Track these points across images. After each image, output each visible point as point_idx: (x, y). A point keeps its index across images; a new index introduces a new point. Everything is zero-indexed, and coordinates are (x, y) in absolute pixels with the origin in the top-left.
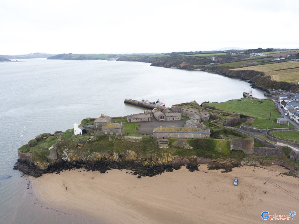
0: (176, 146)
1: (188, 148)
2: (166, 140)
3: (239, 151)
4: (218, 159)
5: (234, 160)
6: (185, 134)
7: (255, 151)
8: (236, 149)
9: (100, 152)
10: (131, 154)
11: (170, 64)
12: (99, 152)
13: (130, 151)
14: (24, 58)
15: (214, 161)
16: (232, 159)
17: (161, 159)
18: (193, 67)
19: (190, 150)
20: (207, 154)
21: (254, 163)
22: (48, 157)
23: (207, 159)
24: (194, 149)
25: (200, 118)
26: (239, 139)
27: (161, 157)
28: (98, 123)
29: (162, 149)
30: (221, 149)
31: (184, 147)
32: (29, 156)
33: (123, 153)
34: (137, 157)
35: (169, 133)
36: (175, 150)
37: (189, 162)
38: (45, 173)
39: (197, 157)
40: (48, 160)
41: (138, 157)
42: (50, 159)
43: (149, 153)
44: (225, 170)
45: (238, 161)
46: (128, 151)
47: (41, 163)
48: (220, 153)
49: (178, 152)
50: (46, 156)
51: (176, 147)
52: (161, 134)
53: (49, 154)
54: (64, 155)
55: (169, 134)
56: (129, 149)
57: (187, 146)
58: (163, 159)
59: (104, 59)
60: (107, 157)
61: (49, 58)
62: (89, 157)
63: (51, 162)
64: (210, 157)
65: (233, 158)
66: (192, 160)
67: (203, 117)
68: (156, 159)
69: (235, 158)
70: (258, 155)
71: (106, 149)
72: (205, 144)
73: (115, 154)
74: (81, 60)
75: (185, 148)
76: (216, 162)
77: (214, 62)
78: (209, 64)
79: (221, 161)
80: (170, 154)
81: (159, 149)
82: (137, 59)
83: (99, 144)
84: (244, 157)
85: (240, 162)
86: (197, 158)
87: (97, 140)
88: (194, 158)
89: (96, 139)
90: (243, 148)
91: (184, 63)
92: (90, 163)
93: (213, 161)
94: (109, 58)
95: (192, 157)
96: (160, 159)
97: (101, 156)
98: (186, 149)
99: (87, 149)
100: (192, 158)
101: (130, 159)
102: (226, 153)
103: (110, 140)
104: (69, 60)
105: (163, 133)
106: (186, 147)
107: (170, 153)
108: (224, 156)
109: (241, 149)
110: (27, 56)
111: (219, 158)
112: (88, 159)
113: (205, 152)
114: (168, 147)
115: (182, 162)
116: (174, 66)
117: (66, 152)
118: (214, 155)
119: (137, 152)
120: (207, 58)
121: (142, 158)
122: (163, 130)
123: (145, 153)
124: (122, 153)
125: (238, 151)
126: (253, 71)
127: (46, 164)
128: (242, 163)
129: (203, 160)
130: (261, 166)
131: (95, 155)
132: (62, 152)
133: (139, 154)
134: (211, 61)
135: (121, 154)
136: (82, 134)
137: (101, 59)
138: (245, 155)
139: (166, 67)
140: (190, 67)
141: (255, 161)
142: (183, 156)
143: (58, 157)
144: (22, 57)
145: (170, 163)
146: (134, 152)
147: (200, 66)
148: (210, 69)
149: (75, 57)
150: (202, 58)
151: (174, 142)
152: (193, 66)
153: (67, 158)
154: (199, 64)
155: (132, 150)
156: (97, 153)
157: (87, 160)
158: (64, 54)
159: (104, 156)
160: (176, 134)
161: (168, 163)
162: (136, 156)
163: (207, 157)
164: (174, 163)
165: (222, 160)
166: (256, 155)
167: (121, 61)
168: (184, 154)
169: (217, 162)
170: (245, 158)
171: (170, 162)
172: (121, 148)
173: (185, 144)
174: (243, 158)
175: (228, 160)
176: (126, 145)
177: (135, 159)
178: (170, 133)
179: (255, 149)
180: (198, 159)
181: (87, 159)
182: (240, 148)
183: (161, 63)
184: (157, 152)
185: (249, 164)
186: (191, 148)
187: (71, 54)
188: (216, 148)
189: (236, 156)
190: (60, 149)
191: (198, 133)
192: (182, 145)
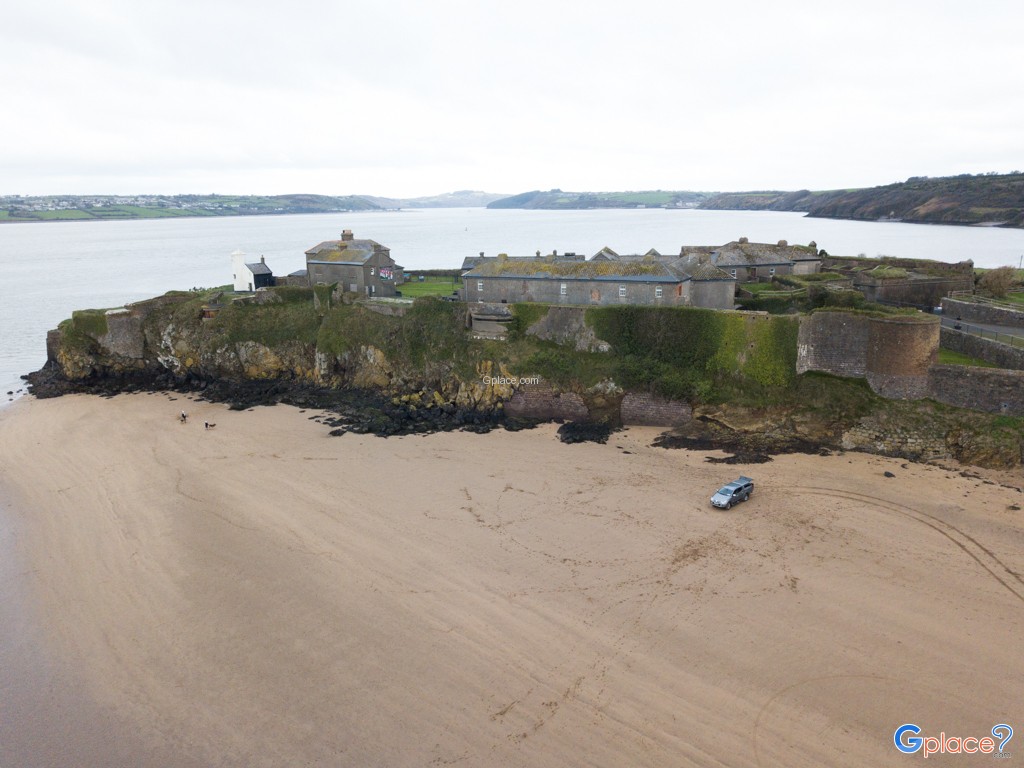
0: (543, 339)
1: (590, 348)
2: (505, 309)
3: (847, 380)
4: (724, 406)
5: (805, 423)
6: (592, 284)
7: (935, 386)
8: (829, 371)
9: (274, 345)
10: (372, 361)
11: (878, 206)
12: (270, 347)
13: (371, 350)
14: (426, 206)
15: (703, 419)
16: (798, 418)
17: (467, 385)
18: (966, 216)
19: (599, 356)
20: (671, 376)
21: (914, 443)
22: (100, 340)
23: (672, 404)
24: (615, 354)
25: (747, 263)
26: (850, 315)
27: (470, 376)
29: (479, 343)
30: (742, 359)
31: (573, 345)
33: (346, 355)
34: (390, 375)
35: (525, 279)
36: (531, 353)
37: (583, 410)
38: (76, 391)
39: (621, 391)
40: (100, 351)
41: (394, 374)
42: (106, 351)
44: (731, 455)
45: (829, 427)
46: (363, 348)
47: (68, 356)
48: (737, 382)
49: (542, 362)
50: (92, 334)
51: (539, 343)
52: (495, 284)
53: (103, 332)
54: (163, 347)
55: (525, 287)
56: (367, 344)
57: (588, 339)
58: (477, 386)
59: (658, 206)
60: (298, 370)
61: (490, 206)
62: (222, 355)
63: (111, 361)
64: (686, 396)
65: (803, 412)
66: (599, 401)
67: (758, 262)
69: (812, 409)
70: (954, 409)
71: (295, 337)
72: (670, 334)
73: (317, 354)
74: (581, 208)
75: (578, 347)
76: (711, 420)
79: (734, 419)
80: (502, 367)
81: (465, 345)
82: (769, 202)
83: (277, 315)
84: (863, 409)
85: (839, 435)
86: (621, 397)
87: (275, 304)
88: (608, 391)
89: (275, 299)
90: (869, 367)
91: (933, 200)
92: (225, 378)
93: (698, 415)
94: (675, 202)
95: (599, 386)
96: (463, 385)
97: (276, 363)
98: (583, 354)
99: (223, 326)
100: (597, 392)
101: (368, 381)
102: (769, 381)
103: (316, 307)
104: (547, 208)
105: (502, 282)
106: (582, 345)
107: (505, 360)
108: (753, 396)
109: (858, 372)
110: (435, 200)
111: (724, 400)
112: (218, 361)
113: (664, 367)
114: (502, 339)
115: (555, 407)
116: (892, 213)
117: (169, 334)
118: (703, 386)
119: (390, 354)
121: (407, 378)
123: (417, 362)
124: (344, 356)
125: (841, 378)
127: (82, 361)
128: (847, 439)
129: (652, 409)
130: (955, 464)
131: (253, 356)
132: (160, 334)
133: (397, 363)
135: (339, 358)
136: (253, 289)
137: (647, 207)
138: (871, 401)
140: (956, 214)
141: (924, 435)
142: (561, 382)
143: (148, 350)
144: (421, 202)
145: (500, 405)
146: (380, 354)
147: (1003, 210)
149: (566, 201)
151: (536, 319)
152: (973, 210)
153: (170, 358)
154: (1001, 203)
155: (377, 347)
156: (263, 350)
157: (214, 365)
158: (538, 192)
159: (287, 363)
160: (555, 284)
161: (495, 404)
162: (388, 368)
163: (666, 393)
164: (521, 406)
165: (743, 417)
166: (939, 407)
167: (709, 208)
168: (567, 372)
169: (717, 422)
170: (870, 414)
171: (500, 399)
172: (339, 334)
173: (581, 330)
174: (859, 417)
175: (774, 421)
176: (362, 325)
178: (528, 284)
179: (938, 377)
180: (626, 402)
181: (212, 359)
182: (852, 368)
183: (845, 206)
184: (458, 355)
185: (881, 446)
186: (605, 347)
187: (559, 191)
188: (718, 356)
189: (818, 404)
190: (152, 322)
191: (651, 283)
192: (566, 334)
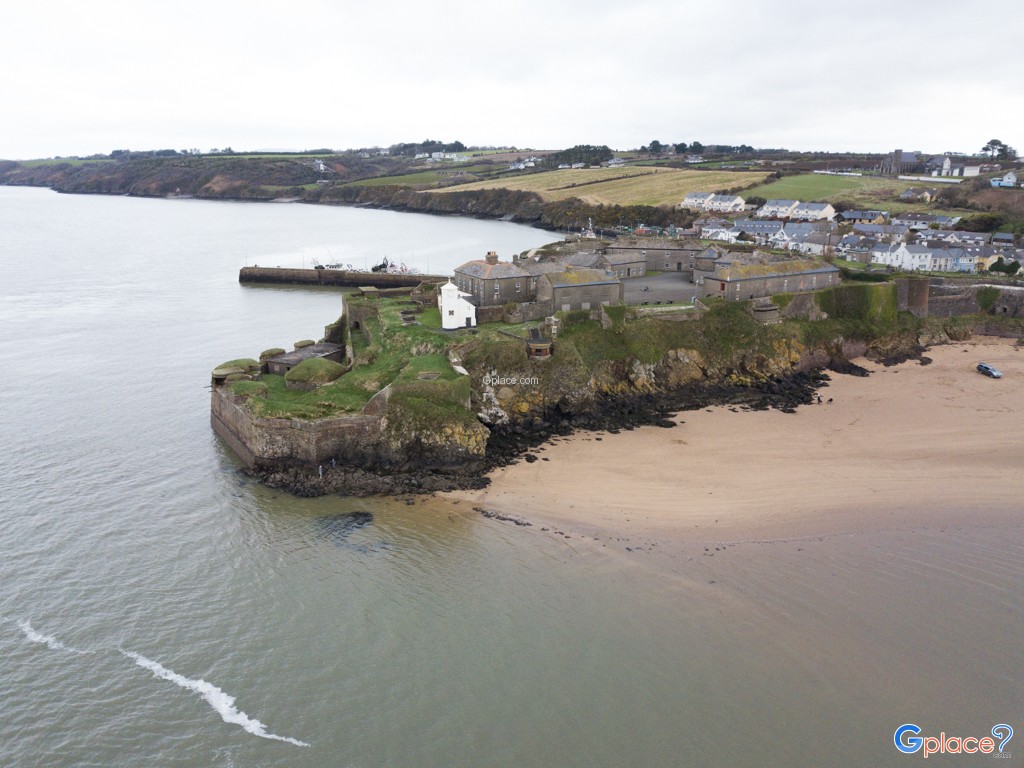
0: (790, 317)
1: (817, 318)
3: (905, 313)
4: (882, 338)
5: (904, 338)
6: (801, 277)
7: (930, 308)
10: (687, 361)
11: (157, 183)
13: (681, 353)
15: (873, 347)
17: (774, 359)
18: (264, 192)
19: (823, 322)
21: (941, 337)
24: (830, 319)
27: (772, 354)
28: (502, 282)
30: (880, 310)
31: (807, 318)
32: (363, 425)
33: (661, 362)
34: (705, 369)
35: (766, 278)
37: (827, 359)
43: (739, 346)
44: (918, 360)
45: (912, 337)
46: (671, 353)
48: (880, 323)
49: (806, 332)
51: (793, 321)
52: (747, 283)
54: (485, 400)
55: (765, 284)
56: (675, 347)
57: (816, 313)
58: (780, 358)
60: (605, 387)
65: (902, 332)
66: (834, 351)
68: (757, 362)
69: (907, 330)
71: (602, 358)
73: (641, 367)
75: (811, 319)
76: (876, 347)
77: (325, 176)
78: (314, 182)
80: (794, 341)
84: (920, 325)
85: (916, 340)
86: (842, 345)
88: (840, 342)
90: (910, 304)
91: (218, 178)
92: (587, 410)
93: (871, 346)
95: (835, 341)
96: (771, 360)
98: (816, 322)
100: (834, 345)
101: (684, 378)
102: (891, 319)
105: (753, 282)
106: (813, 317)
107: (794, 336)
109: (907, 308)
112: (588, 393)
114: (780, 322)
115: (812, 361)
116: (178, 190)
118: (875, 328)
119: (704, 350)
120: (298, 162)
121: (719, 367)
122: (748, 273)
123: (725, 352)
126: (503, 192)
128: (921, 342)
129: (852, 349)
132: (479, 386)
134: (315, 173)
136: (474, 322)
138: (919, 321)
139: (147, 194)
140: (253, 191)
141: (941, 332)
142: (814, 344)
145: (796, 368)
146: (695, 353)
147: (289, 188)
148: (335, 196)
150: (279, 164)
151: (785, 304)
152: (263, 187)
153: (495, 410)
154: (280, 182)
155: (688, 348)
159: (599, 384)
160: (781, 279)
162: (701, 364)
165: (888, 342)
166: (935, 318)
168: (816, 336)
169: (879, 348)
170: (922, 327)
171: (794, 364)
172: (653, 344)
173: (812, 307)
174: (920, 329)
175: (895, 340)
176: (663, 335)
177: (698, 374)
179: (930, 304)
180: (843, 348)
182: (904, 306)
184: (761, 340)
185: (935, 341)
186: (825, 316)
189: (908, 327)
191: (826, 272)
192: (803, 312)
